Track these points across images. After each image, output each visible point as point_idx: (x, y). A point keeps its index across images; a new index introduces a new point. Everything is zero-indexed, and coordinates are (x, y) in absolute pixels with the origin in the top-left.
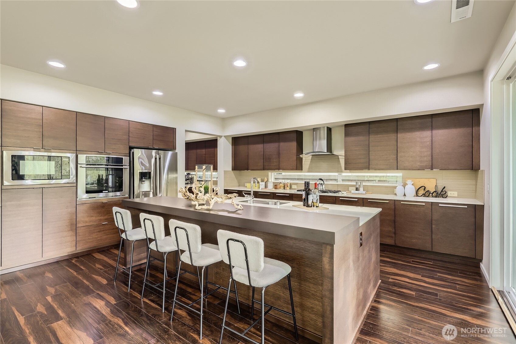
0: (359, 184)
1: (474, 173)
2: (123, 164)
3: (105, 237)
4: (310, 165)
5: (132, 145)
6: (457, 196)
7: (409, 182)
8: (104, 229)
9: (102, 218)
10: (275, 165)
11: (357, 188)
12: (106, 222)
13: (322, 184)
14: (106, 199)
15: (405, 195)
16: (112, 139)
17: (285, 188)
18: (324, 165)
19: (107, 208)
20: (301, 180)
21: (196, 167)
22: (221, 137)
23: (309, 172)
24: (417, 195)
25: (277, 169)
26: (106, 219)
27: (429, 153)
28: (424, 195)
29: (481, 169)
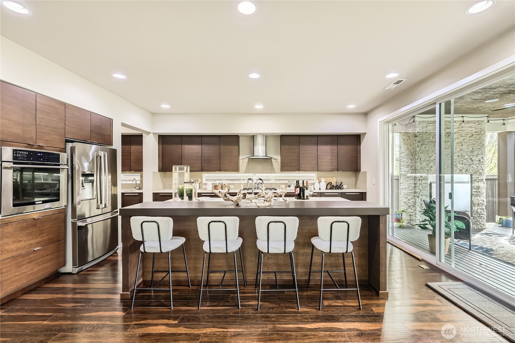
0: (291, 182)
1: (355, 173)
2: (60, 163)
3: (36, 269)
4: (247, 167)
5: (69, 137)
6: (346, 188)
7: (323, 180)
8: (36, 258)
9: (33, 241)
10: (215, 167)
11: (289, 185)
12: (38, 246)
13: (261, 183)
14: (38, 214)
15: (320, 189)
16: (46, 126)
17: (223, 188)
18: (259, 167)
19: (39, 227)
20: (239, 180)
21: (174, 168)
22: (148, 133)
23: (245, 173)
24: (327, 189)
25: (217, 171)
26: (38, 243)
27: (336, 160)
28: (330, 189)
29: (362, 170)
